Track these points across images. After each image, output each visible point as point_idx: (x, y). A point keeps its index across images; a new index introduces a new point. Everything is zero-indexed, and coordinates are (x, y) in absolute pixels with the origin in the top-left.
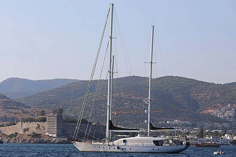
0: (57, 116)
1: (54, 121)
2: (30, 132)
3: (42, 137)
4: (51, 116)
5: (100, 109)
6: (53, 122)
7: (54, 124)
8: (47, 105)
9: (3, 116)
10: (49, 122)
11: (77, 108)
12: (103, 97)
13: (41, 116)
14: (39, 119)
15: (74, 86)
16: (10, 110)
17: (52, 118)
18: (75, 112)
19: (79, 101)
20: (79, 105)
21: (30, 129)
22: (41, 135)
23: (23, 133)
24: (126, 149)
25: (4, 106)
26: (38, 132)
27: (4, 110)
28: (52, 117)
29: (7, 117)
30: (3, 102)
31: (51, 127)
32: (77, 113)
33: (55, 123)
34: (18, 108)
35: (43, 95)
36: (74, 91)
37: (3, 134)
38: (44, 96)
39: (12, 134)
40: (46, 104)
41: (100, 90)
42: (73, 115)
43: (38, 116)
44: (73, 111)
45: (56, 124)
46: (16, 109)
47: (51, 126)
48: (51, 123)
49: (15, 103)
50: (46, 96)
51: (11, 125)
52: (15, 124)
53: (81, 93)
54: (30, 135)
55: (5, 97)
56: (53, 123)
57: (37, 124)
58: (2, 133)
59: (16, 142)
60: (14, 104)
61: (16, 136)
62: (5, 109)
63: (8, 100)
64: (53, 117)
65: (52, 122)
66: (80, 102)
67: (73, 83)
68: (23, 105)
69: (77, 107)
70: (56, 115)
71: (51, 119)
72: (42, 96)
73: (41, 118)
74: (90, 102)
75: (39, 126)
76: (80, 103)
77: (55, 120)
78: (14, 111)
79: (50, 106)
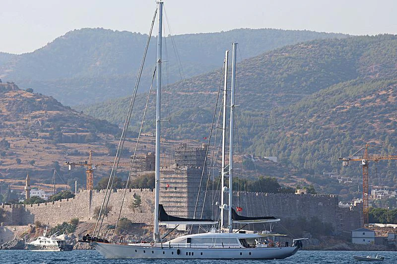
0: (188, 173)
1: (180, 186)
2: (112, 219)
3: (146, 231)
4: (171, 172)
5: (368, 138)
6: (178, 190)
7: (179, 195)
8: (192, 126)
9: (47, 166)
10: (166, 188)
11: (292, 135)
12: (378, 96)
13: (144, 173)
14: (138, 180)
15: (286, 58)
16: (72, 145)
17: (174, 178)
18: (285, 149)
19: (300, 110)
20: (297, 125)
21: (114, 209)
22: (144, 225)
23: (95, 221)
24: (193, 253)
25: (52, 134)
26: (137, 218)
27: (50, 146)
28: (173, 176)
29: (60, 167)
30: (48, 121)
31: (173, 204)
32: (290, 150)
33: (184, 190)
34: (96, 139)
35: (183, 91)
36: (285, 75)
37: (39, 225)
38: (187, 96)
39: (64, 223)
40: (189, 124)
41: (376, 73)
42: (274, 159)
43: (136, 171)
44: (279, 146)
45: (185, 195)
46: (89, 141)
47: (172, 199)
48: (172, 192)
49: (87, 122)
50: (191, 94)
51: (60, 198)
52: (73, 196)
53: (309, 82)
54: (114, 227)
55: (53, 104)
56: (176, 192)
57: (135, 196)
58: (35, 220)
59: (75, 248)
60: (84, 127)
61: (73, 230)
62: (55, 144)
63: (66, 114)
64: (177, 174)
65: (176, 188)
66: (302, 114)
67: (284, 49)
68: (113, 129)
69: (292, 132)
70: (186, 168)
71: (171, 181)
72: (179, 95)
73: (144, 178)
74: (333, 113)
75: (138, 203)
76: (302, 117)
77: (182, 183)
78: (83, 148)
79: (204, 128)
